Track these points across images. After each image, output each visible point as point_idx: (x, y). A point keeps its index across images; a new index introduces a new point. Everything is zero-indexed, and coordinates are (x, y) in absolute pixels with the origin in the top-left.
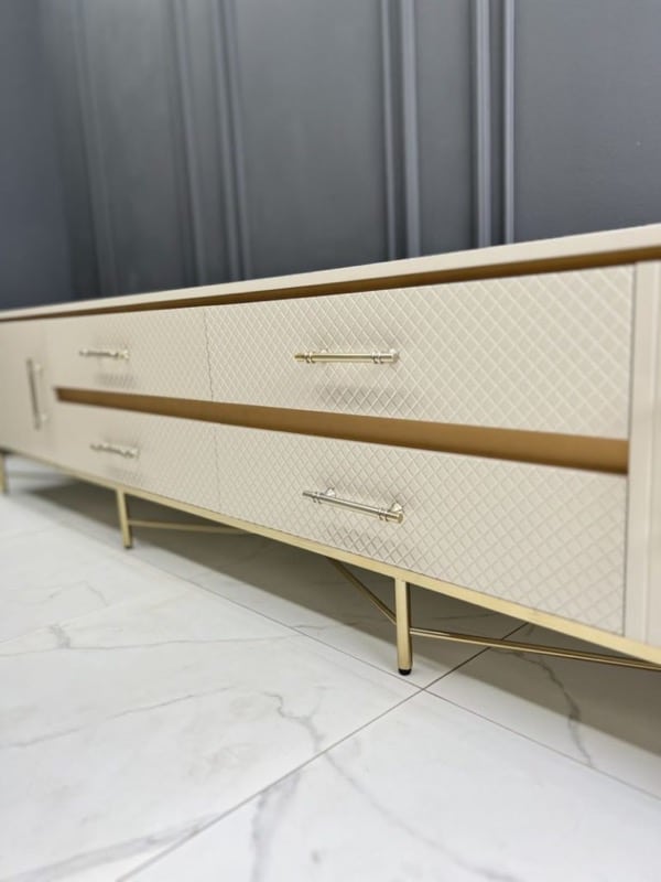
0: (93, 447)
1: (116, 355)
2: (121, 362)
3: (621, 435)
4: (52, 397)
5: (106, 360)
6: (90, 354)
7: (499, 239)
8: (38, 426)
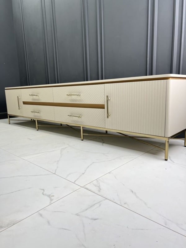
0: (31, 112)
1: (37, 95)
2: (37, 96)
3: (104, 104)
4: (22, 103)
5: (34, 96)
6: (31, 95)
7: (102, 79)
8: (19, 109)
